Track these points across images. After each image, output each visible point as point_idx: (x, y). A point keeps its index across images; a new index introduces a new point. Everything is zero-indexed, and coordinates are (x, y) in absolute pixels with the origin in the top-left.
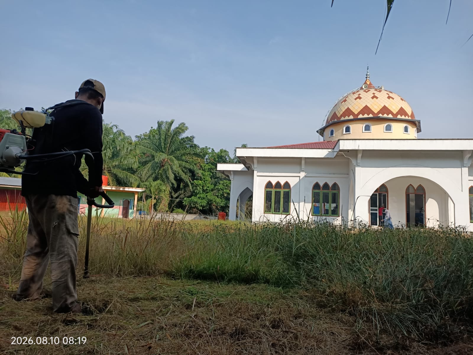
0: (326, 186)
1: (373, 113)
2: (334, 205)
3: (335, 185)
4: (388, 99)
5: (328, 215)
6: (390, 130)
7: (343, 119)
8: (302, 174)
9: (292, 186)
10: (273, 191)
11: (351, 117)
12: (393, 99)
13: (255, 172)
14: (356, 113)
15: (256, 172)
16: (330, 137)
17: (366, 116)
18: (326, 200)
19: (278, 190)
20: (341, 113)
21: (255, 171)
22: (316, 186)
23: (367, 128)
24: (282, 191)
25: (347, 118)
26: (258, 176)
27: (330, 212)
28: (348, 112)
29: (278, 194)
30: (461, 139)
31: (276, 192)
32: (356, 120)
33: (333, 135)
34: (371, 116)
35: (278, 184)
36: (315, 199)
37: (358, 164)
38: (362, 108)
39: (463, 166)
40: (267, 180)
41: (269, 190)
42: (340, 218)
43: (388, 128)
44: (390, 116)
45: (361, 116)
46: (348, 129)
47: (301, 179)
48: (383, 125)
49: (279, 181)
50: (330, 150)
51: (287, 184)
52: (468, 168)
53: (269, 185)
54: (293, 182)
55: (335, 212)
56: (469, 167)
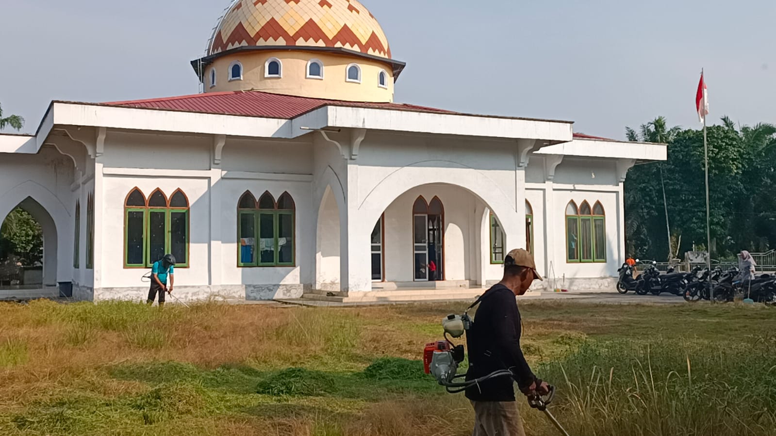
0: (267, 198)
1: (325, 38)
2: (282, 241)
3: (286, 197)
4: (350, 12)
5: (273, 264)
6: (357, 79)
7: (261, 43)
8: (216, 174)
9: (191, 202)
10: (146, 212)
11: (281, 42)
12: (358, 12)
13: (99, 167)
14: (291, 33)
15: (102, 165)
16: (230, 81)
17: (311, 43)
18: (267, 232)
19: (158, 209)
20: (258, 28)
21: (99, 162)
22: (246, 200)
23: (315, 70)
24: (168, 212)
25: (271, 42)
26: (105, 175)
27: (276, 257)
28: (273, 28)
29: (157, 220)
30: (524, 119)
31: (153, 215)
32: (291, 49)
33: (239, 76)
34: (321, 44)
35: (158, 195)
36: (244, 229)
37: (353, 157)
38: (302, 23)
39: (518, 166)
40: (130, 184)
41: (134, 209)
42: (296, 271)
43: (353, 74)
44: (356, 49)
45: (301, 42)
46: (274, 68)
47: (212, 184)
48: (345, 66)
49: (160, 188)
50: (284, 121)
51: (180, 197)
52: (524, 171)
53: (135, 197)
54: (194, 191)
55: (286, 258)
56: (526, 169)
